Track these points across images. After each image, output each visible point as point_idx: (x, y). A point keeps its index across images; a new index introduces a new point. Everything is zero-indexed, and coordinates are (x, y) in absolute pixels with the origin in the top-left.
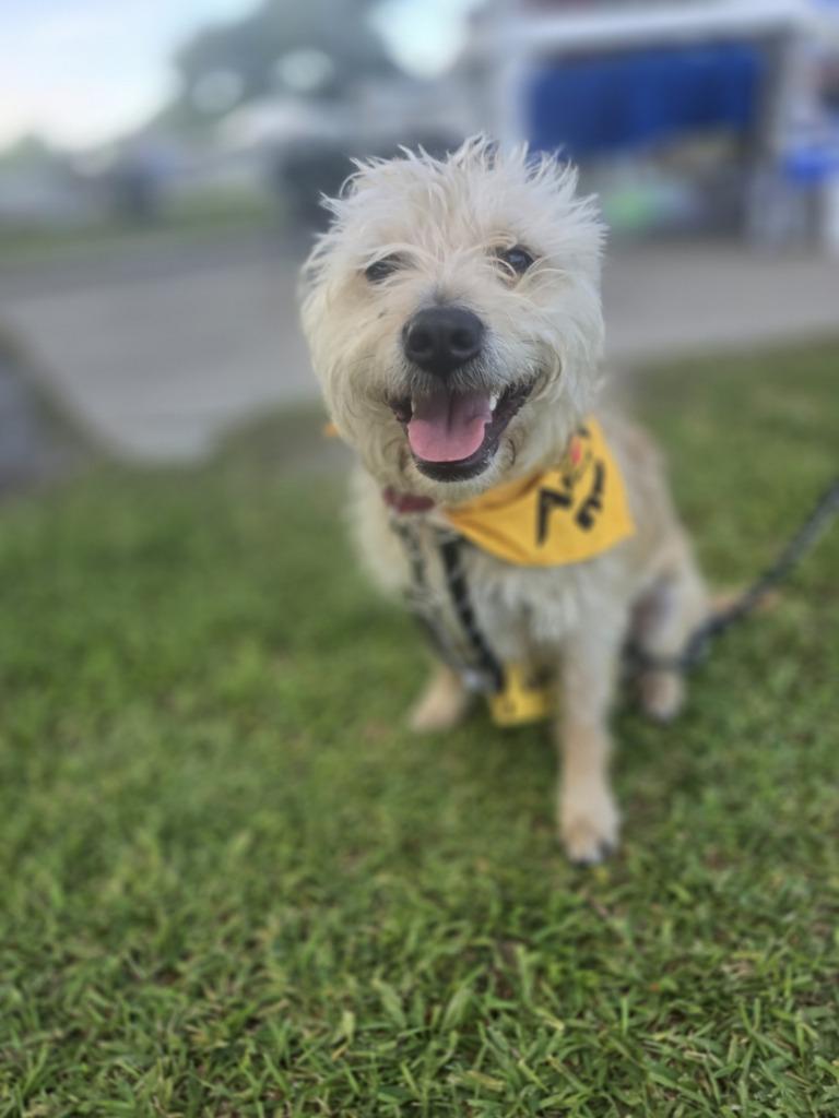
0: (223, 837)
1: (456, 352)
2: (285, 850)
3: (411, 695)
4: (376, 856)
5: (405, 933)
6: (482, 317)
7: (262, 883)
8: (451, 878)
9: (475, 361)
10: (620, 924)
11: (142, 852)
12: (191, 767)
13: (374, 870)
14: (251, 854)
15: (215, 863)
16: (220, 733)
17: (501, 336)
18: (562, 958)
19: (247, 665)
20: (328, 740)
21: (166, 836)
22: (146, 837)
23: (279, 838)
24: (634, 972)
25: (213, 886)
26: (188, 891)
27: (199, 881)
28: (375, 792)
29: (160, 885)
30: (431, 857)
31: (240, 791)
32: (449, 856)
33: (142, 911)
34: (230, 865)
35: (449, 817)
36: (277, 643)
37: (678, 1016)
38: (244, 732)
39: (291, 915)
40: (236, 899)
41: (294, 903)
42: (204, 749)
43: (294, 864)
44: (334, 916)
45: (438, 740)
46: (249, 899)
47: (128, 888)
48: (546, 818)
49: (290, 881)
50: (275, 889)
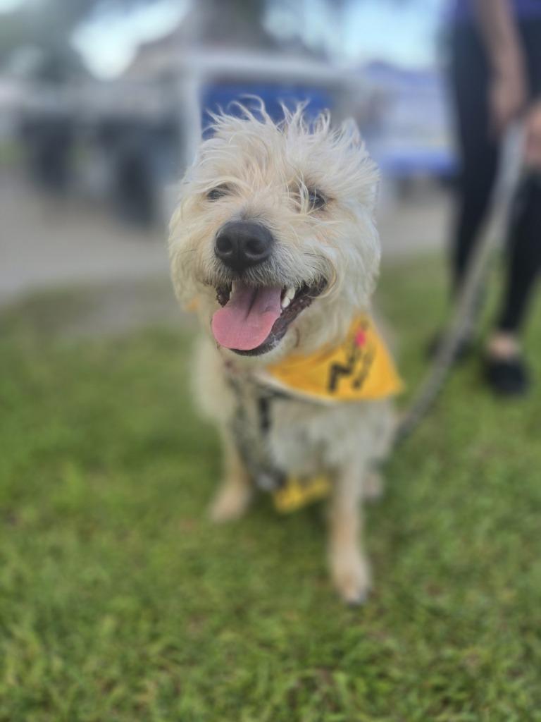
0: (90, 621)
1: (249, 255)
2: (145, 626)
3: (207, 497)
4: (215, 621)
5: (255, 677)
6: (274, 232)
7: (133, 655)
8: (274, 629)
9: (264, 264)
10: (391, 643)
11: (23, 644)
12: (49, 568)
13: (217, 631)
14: (117, 634)
15: (89, 645)
16: (68, 539)
17: (287, 247)
18: (364, 675)
19: (73, 483)
20: (154, 535)
21: (40, 628)
22: (24, 631)
23: (137, 617)
24: (412, 677)
25: (92, 663)
26: (73, 672)
27: (81, 662)
28: (198, 571)
29: (48, 671)
30: (253, 614)
31: (96, 583)
32: (267, 612)
33: (38, 696)
34: (105, 645)
35: (257, 583)
36: (91, 464)
37: (446, 702)
38: (85, 536)
39: (164, 678)
40: (114, 671)
41: (162, 668)
42: (57, 553)
43: (154, 637)
44: (197, 673)
45: (233, 527)
46: (126, 669)
47: (20, 679)
48: (323, 575)
49: (155, 649)
50: (144, 657)
